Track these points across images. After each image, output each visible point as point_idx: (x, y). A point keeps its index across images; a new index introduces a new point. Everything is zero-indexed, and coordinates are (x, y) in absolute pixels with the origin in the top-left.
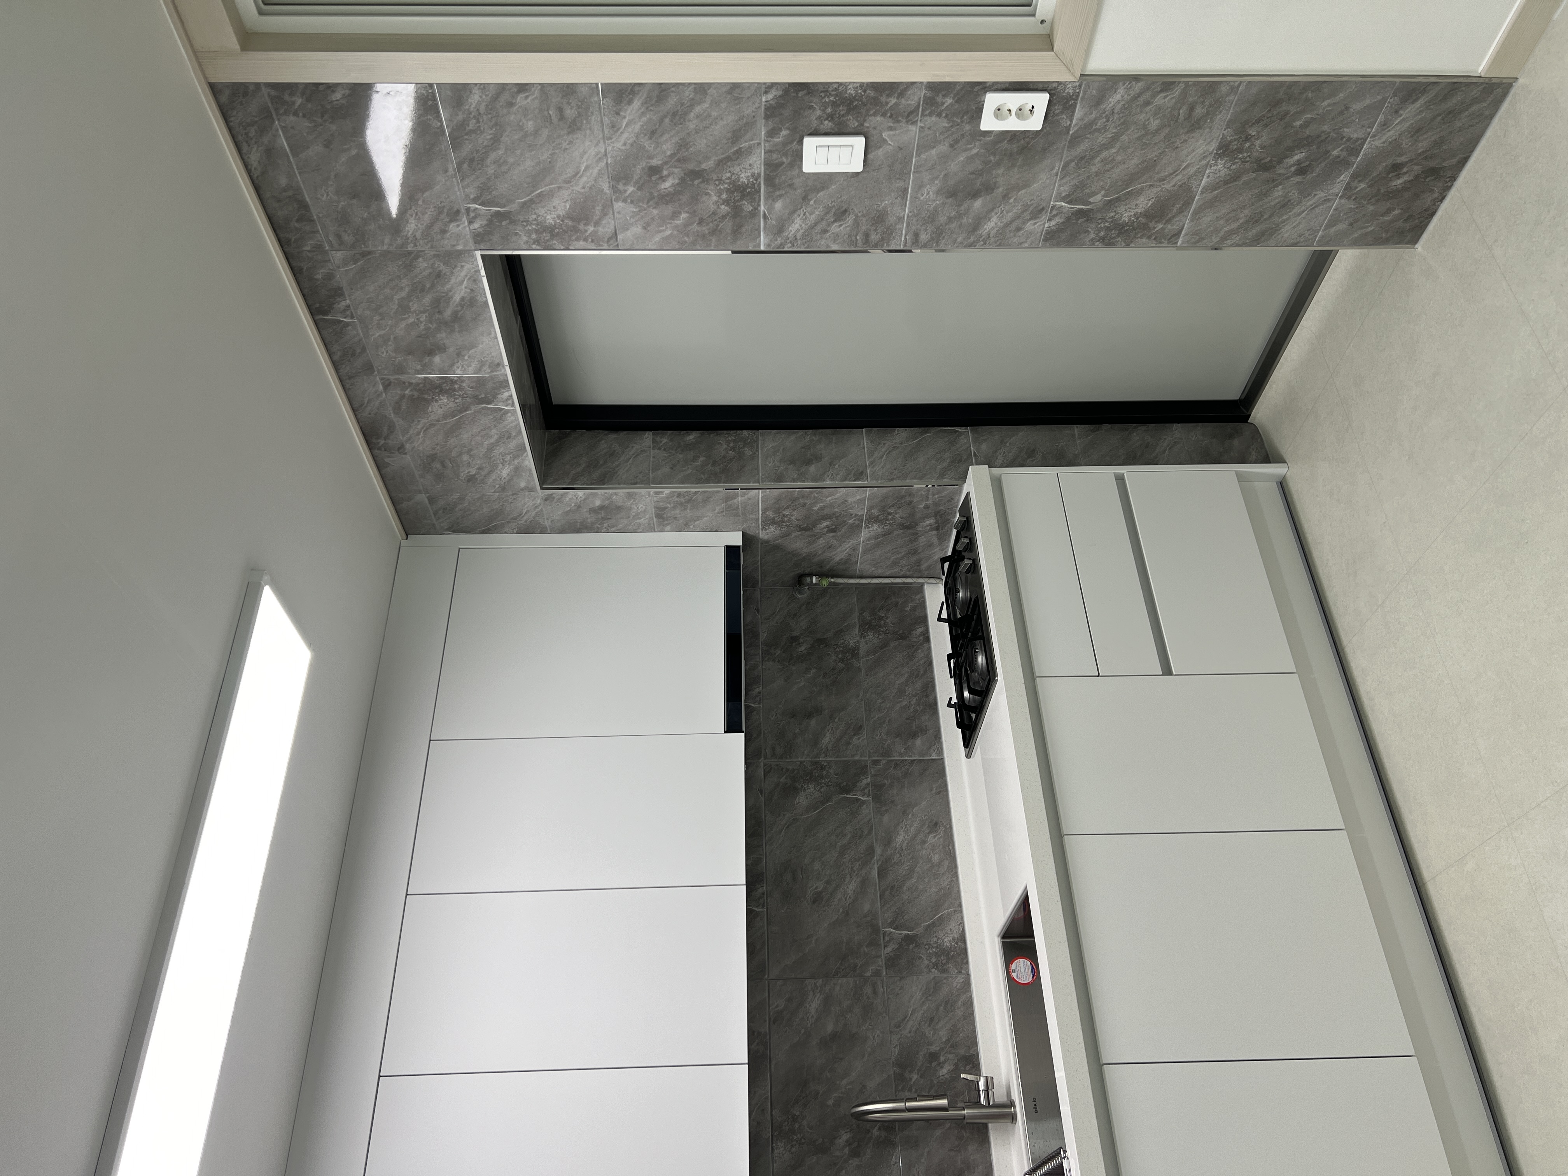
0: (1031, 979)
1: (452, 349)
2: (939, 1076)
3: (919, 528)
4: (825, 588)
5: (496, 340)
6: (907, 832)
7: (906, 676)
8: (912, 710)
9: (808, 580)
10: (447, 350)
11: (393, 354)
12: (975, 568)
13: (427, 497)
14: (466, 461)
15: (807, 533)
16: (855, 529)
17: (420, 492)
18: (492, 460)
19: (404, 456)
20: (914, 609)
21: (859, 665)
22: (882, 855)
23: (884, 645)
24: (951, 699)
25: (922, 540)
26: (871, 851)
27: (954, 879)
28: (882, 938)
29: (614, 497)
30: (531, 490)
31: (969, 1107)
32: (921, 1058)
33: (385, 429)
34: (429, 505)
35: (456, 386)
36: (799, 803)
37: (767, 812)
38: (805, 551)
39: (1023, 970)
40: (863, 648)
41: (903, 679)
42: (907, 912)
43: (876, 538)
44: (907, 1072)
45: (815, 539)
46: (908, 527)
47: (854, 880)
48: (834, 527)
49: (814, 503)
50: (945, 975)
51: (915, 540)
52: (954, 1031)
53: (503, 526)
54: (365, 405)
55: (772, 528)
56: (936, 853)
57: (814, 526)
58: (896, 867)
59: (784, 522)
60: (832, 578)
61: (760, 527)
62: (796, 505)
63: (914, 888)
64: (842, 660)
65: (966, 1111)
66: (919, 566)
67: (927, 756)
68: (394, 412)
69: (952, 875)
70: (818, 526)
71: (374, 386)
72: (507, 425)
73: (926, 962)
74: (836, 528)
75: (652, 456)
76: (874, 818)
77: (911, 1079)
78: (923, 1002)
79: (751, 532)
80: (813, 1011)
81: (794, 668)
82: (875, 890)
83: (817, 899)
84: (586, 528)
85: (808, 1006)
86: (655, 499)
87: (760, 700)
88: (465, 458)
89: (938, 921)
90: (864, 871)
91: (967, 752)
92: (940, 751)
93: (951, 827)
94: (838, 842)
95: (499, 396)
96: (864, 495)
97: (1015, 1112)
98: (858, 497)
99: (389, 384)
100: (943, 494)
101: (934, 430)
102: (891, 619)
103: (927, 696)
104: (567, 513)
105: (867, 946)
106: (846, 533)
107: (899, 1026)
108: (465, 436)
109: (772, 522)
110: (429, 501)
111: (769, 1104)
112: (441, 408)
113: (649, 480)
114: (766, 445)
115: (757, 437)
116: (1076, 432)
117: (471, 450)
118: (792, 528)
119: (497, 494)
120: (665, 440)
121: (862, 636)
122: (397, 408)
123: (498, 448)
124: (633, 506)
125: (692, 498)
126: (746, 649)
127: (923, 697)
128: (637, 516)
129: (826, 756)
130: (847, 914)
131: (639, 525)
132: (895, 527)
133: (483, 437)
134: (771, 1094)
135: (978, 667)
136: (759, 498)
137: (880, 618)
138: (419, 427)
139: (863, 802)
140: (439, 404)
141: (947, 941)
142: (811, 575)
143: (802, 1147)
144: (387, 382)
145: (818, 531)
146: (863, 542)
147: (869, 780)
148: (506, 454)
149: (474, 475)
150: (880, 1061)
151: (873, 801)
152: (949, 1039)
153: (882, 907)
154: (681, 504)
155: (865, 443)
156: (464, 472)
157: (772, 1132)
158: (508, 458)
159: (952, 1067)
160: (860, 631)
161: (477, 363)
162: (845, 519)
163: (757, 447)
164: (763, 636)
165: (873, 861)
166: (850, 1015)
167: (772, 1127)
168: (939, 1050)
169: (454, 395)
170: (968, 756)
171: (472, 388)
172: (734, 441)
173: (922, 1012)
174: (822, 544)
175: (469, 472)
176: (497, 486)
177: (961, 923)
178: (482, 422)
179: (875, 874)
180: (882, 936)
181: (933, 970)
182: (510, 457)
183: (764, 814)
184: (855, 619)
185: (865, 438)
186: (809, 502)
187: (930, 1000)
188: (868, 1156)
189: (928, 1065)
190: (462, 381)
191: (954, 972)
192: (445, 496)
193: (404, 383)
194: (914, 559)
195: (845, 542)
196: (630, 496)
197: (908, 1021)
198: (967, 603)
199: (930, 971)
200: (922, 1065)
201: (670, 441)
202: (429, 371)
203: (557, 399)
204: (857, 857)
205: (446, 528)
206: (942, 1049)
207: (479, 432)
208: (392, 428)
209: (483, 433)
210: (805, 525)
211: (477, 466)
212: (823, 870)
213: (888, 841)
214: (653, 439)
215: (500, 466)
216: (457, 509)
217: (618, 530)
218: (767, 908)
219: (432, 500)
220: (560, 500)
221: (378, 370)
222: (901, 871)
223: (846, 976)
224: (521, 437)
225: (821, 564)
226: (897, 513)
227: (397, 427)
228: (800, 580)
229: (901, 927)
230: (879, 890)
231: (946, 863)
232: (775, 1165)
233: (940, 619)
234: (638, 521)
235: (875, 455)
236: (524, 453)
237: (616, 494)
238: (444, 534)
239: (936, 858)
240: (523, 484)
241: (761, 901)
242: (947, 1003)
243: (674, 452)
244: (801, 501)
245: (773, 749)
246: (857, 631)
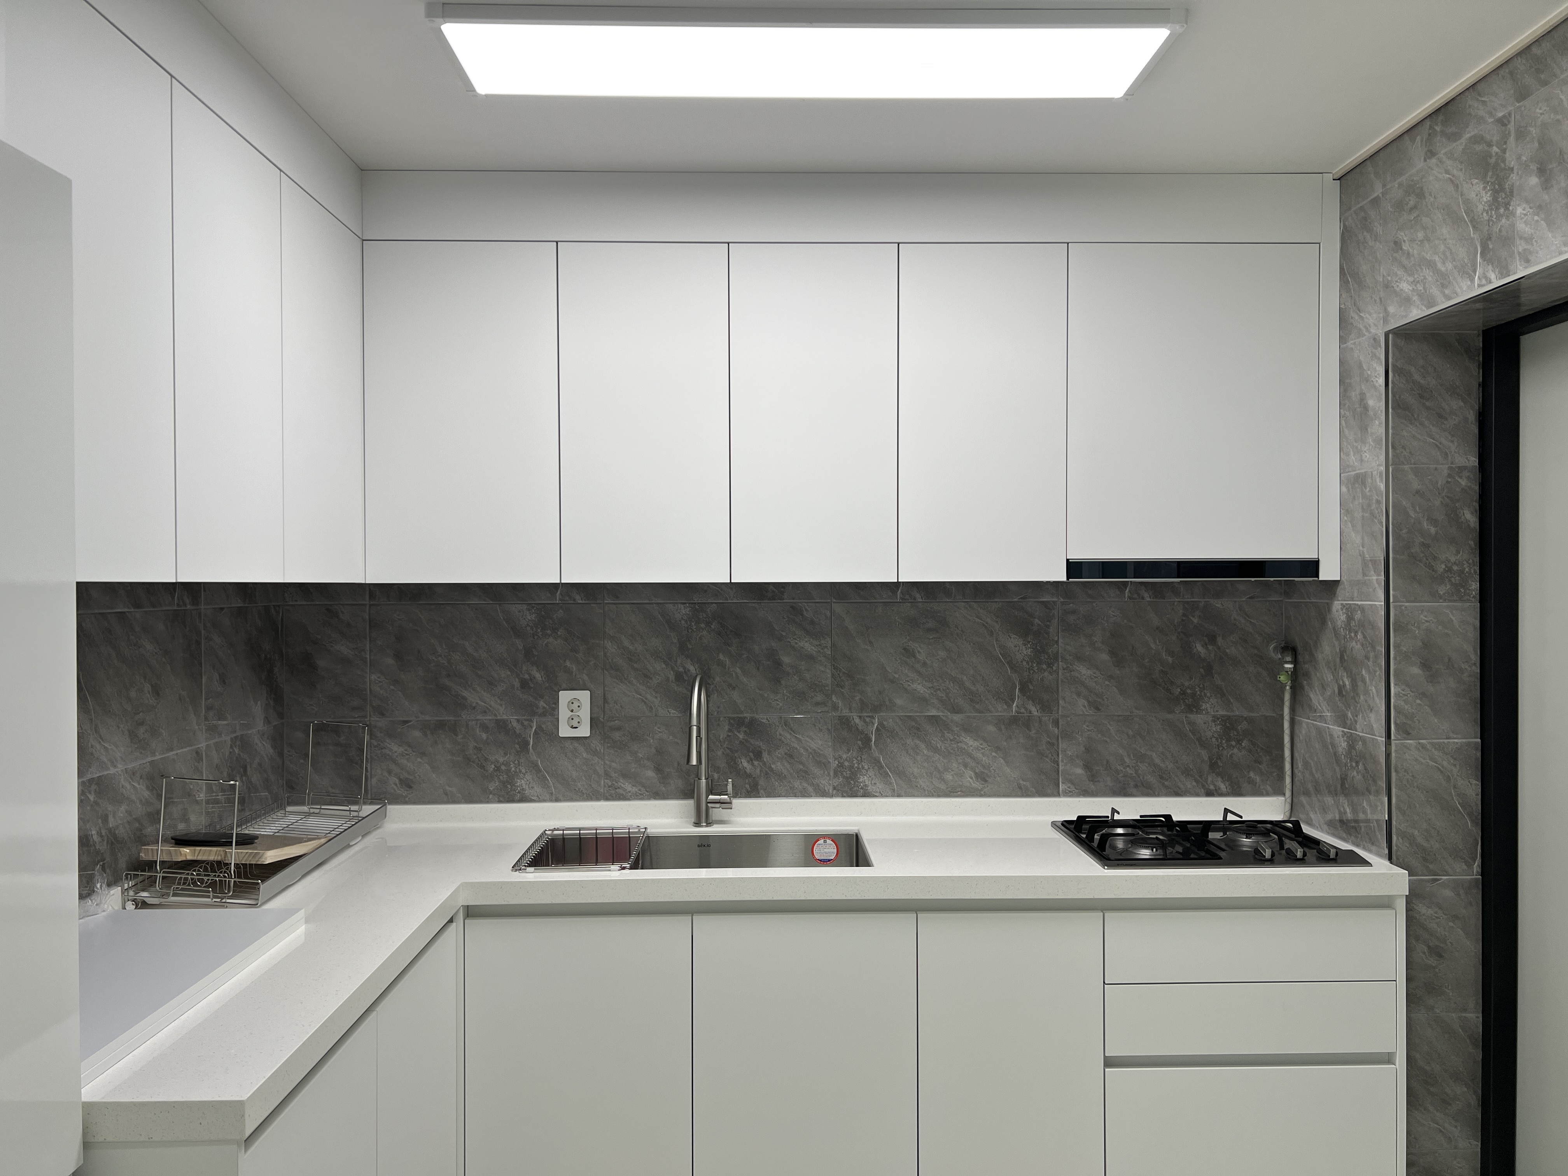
0: (817, 857)
1: (1546, 197)
2: (740, 759)
3: (1342, 799)
4: (1277, 677)
5: (1557, 254)
6: (977, 749)
7: (1162, 765)
8: (1119, 767)
9: (1289, 659)
10: (1545, 191)
11: (1539, 123)
12: (1292, 860)
13: (1378, 196)
14: (1417, 236)
15: (1338, 660)
16: (1342, 720)
17: (1384, 186)
18: (1418, 268)
19: (1423, 158)
20: (1251, 782)
21: (1177, 712)
22: (952, 721)
23: (1203, 743)
24: (1118, 813)
25: (1329, 800)
26: (956, 710)
27: (926, 792)
28: (868, 714)
29: (1377, 422)
30: (1385, 321)
31: (707, 783)
32: (757, 743)
33: (1452, 129)
34: (1369, 199)
35: (1502, 211)
36: (1010, 638)
37: (1000, 604)
38: (1320, 656)
39: (825, 850)
40: (1199, 719)
41: (1157, 761)
42: (893, 742)
43: (1333, 745)
44: (745, 729)
45: (1331, 669)
46: (1343, 785)
47: (926, 691)
48: (1344, 693)
49: (1370, 670)
50: (832, 773)
51: (1330, 792)
52: (781, 777)
53: (1348, 291)
54: (1480, 99)
55: (1343, 617)
56: (953, 777)
57: (1345, 669)
58: (940, 735)
59: (1350, 632)
60: (1291, 688)
61: (1345, 602)
62: (1367, 648)
63: (918, 751)
64: (1183, 693)
65: (704, 781)
66: (1304, 793)
67: (1062, 779)
68: (1471, 138)
69: (930, 791)
70: (1345, 674)
71: (1501, 105)
72: (1457, 283)
73: (844, 756)
74: (1343, 696)
75: (1438, 466)
76: (992, 716)
77: (739, 732)
78: (807, 750)
79: (1340, 591)
80: (801, 644)
81: (1174, 638)
82: (916, 712)
83: (908, 653)
84: (1345, 391)
85: (806, 639)
86: (1375, 473)
87: (1133, 599)
88: (1420, 235)
89: (884, 772)
90: (935, 701)
91: (1057, 824)
92: (1068, 794)
93: (981, 796)
94: (966, 677)
95: (1490, 267)
96: (1377, 734)
97: (702, 826)
98: (1375, 726)
99: (1504, 125)
100: (1377, 833)
101: (1477, 832)
102: (1238, 754)
103: (1136, 786)
104: (1360, 366)
105: (860, 699)
106: (1338, 707)
107: (786, 725)
108: (1445, 231)
109: (1349, 617)
110: (1374, 199)
111: (722, 601)
112: (1477, 195)
113: (1400, 465)
114: (1454, 612)
115: (1468, 601)
116: (1471, 1015)
117: (1429, 240)
118: (1343, 642)
119: (1381, 280)
120: (1463, 482)
121: (1215, 719)
122: (1478, 139)
123: (1431, 274)
124: (1367, 445)
125: (1376, 517)
126: (1200, 583)
127: (1135, 781)
128: (1358, 451)
129: (1064, 669)
130: (892, 681)
131: (1348, 455)
132: (1344, 769)
133: (1444, 253)
134: (730, 603)
135: (1136, 849)
136: (1375, 601)
137: (1239, 742)
138: (1455, 172)
139: (1010, 706)
140: (1481, 191)
141: (864, 779)
142: (1295, 662)
143: (685, 630)
144: (1505, 121)
145: (1340, 674)
146: (1328, 727)
147: (1036, 713)
148: (1424, 285)
149: (1401, 249)
150: (755, 704)
151: (1011, 716)
152: (773, 771)
153: (899, 717)
154: (1369, 505)
155: (1456, 740)
156: (1403, 235)
157: (698, 603)
158: (1420, 287)
159: (748, 771)
160: (1223, 716)
161: (1530, 233)
162: (1352, 708)
163: (1450, 601)
164: (1218, 604)
165: (946, 711)
166: (797, 679)
167: (702, 603)
168: (764, 761)
169: (1492, 209)
170: (1054, 824)
171: (1500, 231)
172: (1462, 572)
173: (798, 748)
174: (1327, 677)
175: (1404, 241)
176: (1389, 278)
177: (882, 795)
178: (1460, 249)
179: (934, 712)
180: (871, 714)
181: (837, 763)
182: (1421, 290)
183: (998, 600)
184: (1238, 711)
185: (1464, 740)
186: (1370, 664)
187: (809, 756)
188: (676, 688)
189: (751, 749)
190: (1508, 218)
191: (835, 782)
192: (1379, 217)
193: (1505, 143)
194: (1310, 786)
195: (1328, 705)
196: (1378, 441)
197: (791, 734)
198: (1232, 846)
199: (836, 759)
200: (751, 744)
201: (1462, 489)
202: (1520, 173)
203: (1528, 342)
204: (950, 695)
205: (1347, 223)
206: (765, 764)
207: (1449, 248)
208: (1453, 137)
209: (1448, 254)
210: (1346, 658)
211: (1411, 250)
212: (938, 659)
213: (967, 729)
214: (1465, 468)
215: (1411, 279)
216: (1365, 233)
217: (1343, 429)
218: (900, 602)
219: (1376, 202)
220: (1374, 356)
221: (1520, 107)
222: (935, 739)
223: (832, 677)
224: (1444, 300)
225: (1307, 675)
226: (1357, 773)
227: (1455, 144)
228: (1290, 649)
229: (879, 734)
230: (917, 716)
231: (943, 786)
232: (671, 605)
233: (1226, 811)
234: (1352, 453)
235: (1436, 753)
236: (1425, 306)
237: (1380, 424)
238: (1340, 222)
239: (948, 776)
240: (1391, 309)
241: (907, 597)
242: (806, 772)
243: (1444, 494)
244: (1372, 655)
245: (1074, 612)
246: (1222, 713)
